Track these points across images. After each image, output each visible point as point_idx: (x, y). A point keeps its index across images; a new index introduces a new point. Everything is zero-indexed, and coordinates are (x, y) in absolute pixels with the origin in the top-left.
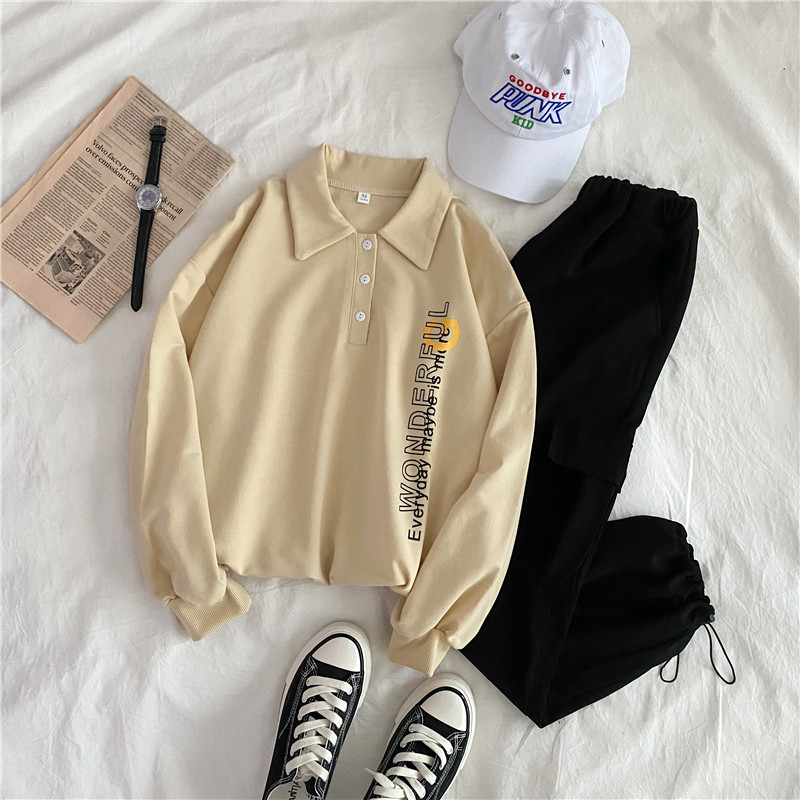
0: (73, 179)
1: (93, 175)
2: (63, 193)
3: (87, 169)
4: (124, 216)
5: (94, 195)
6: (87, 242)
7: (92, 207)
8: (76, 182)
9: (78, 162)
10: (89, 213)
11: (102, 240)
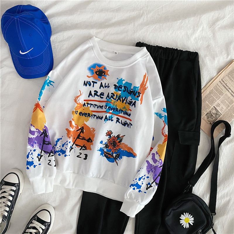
0: (215, 90)
1: (221, 89)
2: (212, 94)
3: (219, 88)
4: (228, 103)
5: (220, 96)
6: (217, 110)
7: (219, 100)
8: (216, 91)
9: (217, 85)
10: (218, 101)
11: (221, 110)
